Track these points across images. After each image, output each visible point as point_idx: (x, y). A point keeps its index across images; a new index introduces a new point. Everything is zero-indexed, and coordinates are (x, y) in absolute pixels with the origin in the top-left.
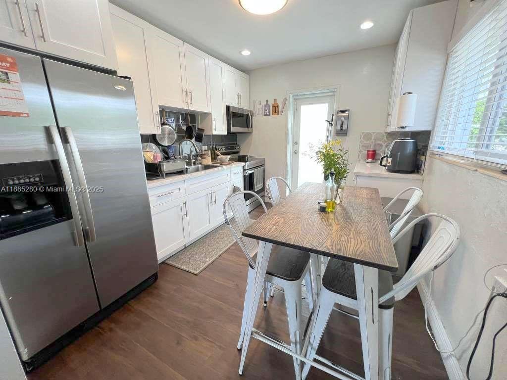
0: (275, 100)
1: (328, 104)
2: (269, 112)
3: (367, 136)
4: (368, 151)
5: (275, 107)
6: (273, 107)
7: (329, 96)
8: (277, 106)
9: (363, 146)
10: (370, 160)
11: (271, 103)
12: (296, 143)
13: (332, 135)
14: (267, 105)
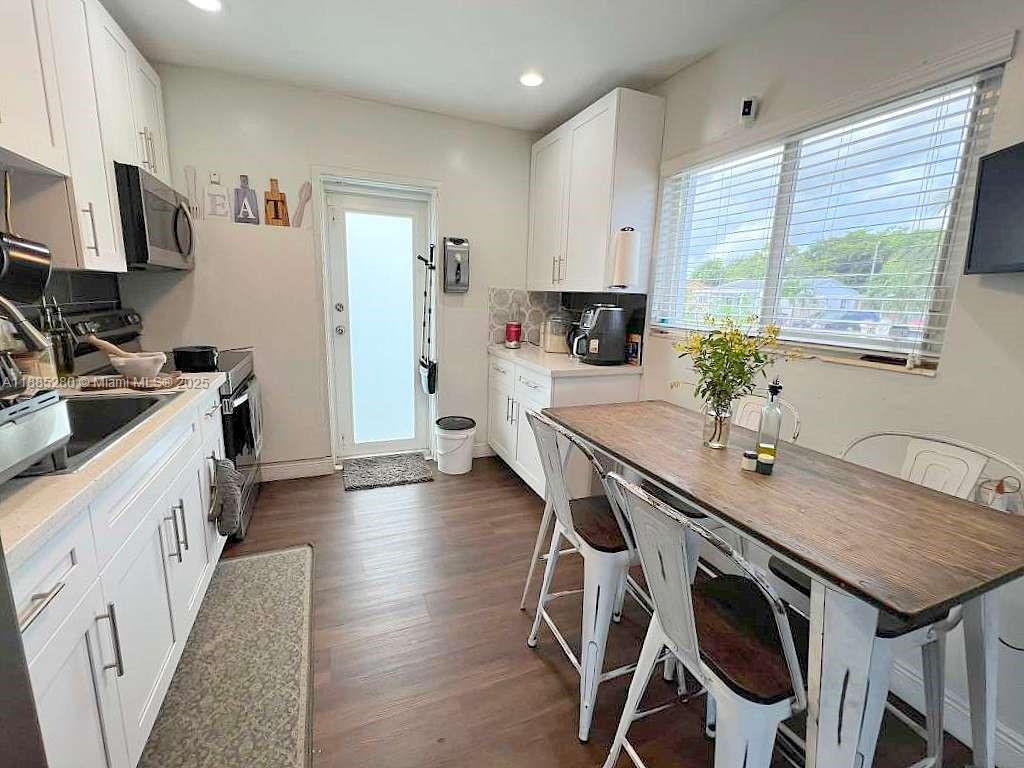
0: (274, 182)
1: (409, 221)
2: (256, 214)
3: (501, 296)
4: (508, 326)
5: (276, 203)
6: (268, 201)
7: (415, 202)
8: (283, 202)
9: (495, 315)
10: (513, 344)
11: (260, 188)
12: (340, 308)
13: (435, 290)
14: (244, 190)
